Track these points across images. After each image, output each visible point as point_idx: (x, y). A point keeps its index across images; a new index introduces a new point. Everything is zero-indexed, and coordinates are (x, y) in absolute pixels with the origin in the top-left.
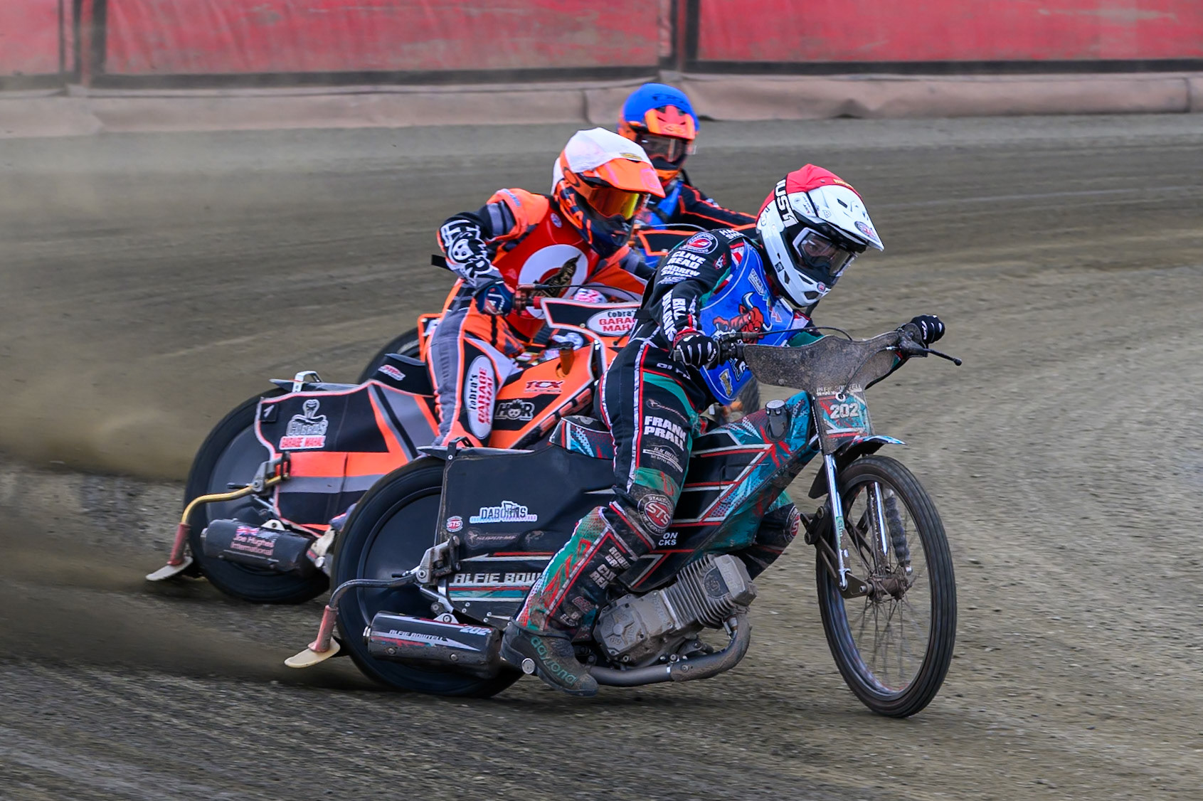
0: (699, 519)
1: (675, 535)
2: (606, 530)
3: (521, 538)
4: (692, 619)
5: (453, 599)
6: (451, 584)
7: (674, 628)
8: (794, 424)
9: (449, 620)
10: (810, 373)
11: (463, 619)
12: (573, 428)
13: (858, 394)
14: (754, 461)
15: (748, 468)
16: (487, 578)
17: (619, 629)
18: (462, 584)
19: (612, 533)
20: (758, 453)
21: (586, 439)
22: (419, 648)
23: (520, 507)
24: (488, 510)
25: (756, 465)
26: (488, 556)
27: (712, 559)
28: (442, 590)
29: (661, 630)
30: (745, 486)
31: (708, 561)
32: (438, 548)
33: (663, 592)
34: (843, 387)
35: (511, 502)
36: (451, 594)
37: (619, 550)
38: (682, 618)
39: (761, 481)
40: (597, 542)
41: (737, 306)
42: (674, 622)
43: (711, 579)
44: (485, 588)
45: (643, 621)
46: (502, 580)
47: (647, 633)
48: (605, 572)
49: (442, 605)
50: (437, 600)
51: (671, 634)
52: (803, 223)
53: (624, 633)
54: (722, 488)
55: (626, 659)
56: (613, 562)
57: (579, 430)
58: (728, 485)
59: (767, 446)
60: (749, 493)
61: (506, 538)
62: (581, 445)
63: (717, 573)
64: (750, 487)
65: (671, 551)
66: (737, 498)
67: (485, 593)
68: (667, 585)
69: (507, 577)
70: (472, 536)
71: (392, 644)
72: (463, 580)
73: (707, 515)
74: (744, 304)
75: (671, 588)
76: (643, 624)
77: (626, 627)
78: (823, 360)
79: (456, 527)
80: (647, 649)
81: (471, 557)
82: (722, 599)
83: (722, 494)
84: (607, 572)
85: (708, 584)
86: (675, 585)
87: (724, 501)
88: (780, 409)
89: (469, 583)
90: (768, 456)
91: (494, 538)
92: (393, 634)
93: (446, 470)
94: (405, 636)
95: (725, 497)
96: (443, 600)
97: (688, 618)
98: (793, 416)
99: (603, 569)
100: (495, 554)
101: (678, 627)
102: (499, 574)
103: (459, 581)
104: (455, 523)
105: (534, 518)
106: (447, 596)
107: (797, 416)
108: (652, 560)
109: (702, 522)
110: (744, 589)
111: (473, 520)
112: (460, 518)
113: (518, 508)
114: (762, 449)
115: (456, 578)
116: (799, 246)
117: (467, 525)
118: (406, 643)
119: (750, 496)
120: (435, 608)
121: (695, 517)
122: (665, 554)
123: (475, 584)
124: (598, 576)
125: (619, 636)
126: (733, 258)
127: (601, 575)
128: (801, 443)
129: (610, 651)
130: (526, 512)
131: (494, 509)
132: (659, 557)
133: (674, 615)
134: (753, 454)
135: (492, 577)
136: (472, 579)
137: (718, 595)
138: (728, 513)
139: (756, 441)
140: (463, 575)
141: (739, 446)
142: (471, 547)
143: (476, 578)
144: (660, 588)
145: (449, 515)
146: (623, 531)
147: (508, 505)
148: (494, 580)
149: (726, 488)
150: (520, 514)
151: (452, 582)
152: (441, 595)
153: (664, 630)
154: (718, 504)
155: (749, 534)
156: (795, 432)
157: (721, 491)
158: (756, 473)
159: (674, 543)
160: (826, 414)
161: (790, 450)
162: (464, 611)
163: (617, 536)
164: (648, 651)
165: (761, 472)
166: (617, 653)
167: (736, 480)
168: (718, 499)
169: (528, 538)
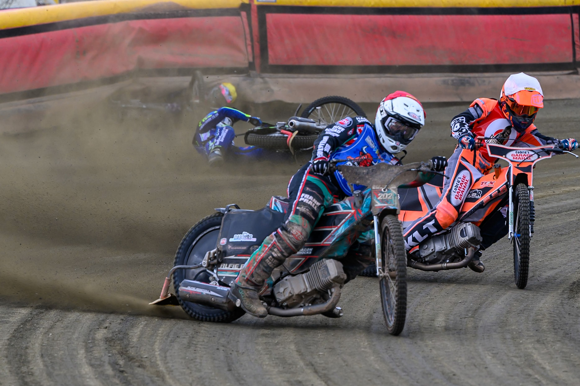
0: (322, 243)
1: (311, 250)
2: (274, 240)
3: (249, 248)
4: (314, 288)
5: (219, 275)
6: (219, 268)
7: (306, 291)
8: (365, 202)
9: (215, 284)
10: (370, 179)
11: (221, 284)
12: (275, 201)
13: (394, 189)
14: (347, 217)
15: (344, 220)
16: (234, 266)
17: (281, 290)
18: (223, 268)
19: (276, 242)
20: (348, 214)
21: (280, 206)
22: (199, 295)
23: (250, 235)
24: (237, 235)
25: (347, 219)
26: (235, 256)
27: (325, 261)
28: (215, 271)
29: (301, 291)
30: (341, 229)
31: (323, 262)
32: (212, 252)
33: (304, 275)
34: (386, 186)
35: (246, 232)
36: (218, 273)
37: (278, 250)
38: (311, 287)
39: (349, 226)
40: (270, 246)
41: (358, 152)
42: (307, 289)
43: (324, 270)
44: (232, 271)
45: (293, 287)
46: (239, 267)
47: (294, 292)
48: (272, 259)
49: (214, 278)
50: (212, 275)
51: (305, 294)
52: (389, 115)
53: (284, 292)
54: (333, 229)
55: (285, 304)
56: (275, 255)
57: (277, 202)
58: (335, 228)
59: (353, 211)
60: (343, 231)
61: (243, 248)
62: (278, 208)
63: (326, 267)
64: (343, 229)
65: (308, 257)
66: (338, 234)
67: (232, 273)
68: (306, 272)
69: (241, 266)
70: (230, 247)
71: (188, 293)
72: (224, 267)
73: (325, 241)
74: (362, 151)
75: (307, 273)
76: (292, 288)
77: (285, 289)
78: (378, 173)
79: (223, 243)
80: (294, 300)
81: (228, 256)
82: (327, 278)
83: (332, 232)
84: (273, 260)
85: (322, 272)
86: (309, 272)
87: (332, 235)
88: (358, 194)
89: (226, 268)
90: (353, 215)
91: (238, 248)
92: (189, 288)
93: (224, 218)
94: (193, 289)
95: (333, 233)
96: (215, 276)
97: (313, 287)
98: (365, 198)
99: (271, 258)
100: (238, 255)
101: (309, 291)
102: (238, 264)
103: (222, 267)
104: (223, 241)
105: (255, 240)
106: (217, 274)
107: (367, 198)
108: (300, 260)
109: (323, 244)
110: (337, 275)
111: (231, 240)
112: (226, 239)
113: (249, 235)
114: (350, 212)
115: (221, 266)
116: (388, 125)
117: (228, 242)
118: (194, 292)
119: (343, 233)
120: (211, 278)
121: (320, 241)
122: (306, 258)
123: (229, 268)
124: (269, 261)
125: (281, 293)
126: (358, 131)
127: (270, 261)
128: (367, 210)
129: (278, 300)
130: (252, 237)
131: (239, 235)
132: (303, 259)
133: (307, 285)
134: (347, 214)
135: (236, 266)
136: (228, 266)
137: (325, 277)
138: (333, 240)
139: (348, 208)
140: (224, 264)
141: (342, 210)
142: (228, 252)
143: (230, 266)
144: (303, 273)
145: (222, 237)
146: (280, 241)
147: (245, 234)
148: (237, 267)
149: (334, 229)
150: (249, 238)
151: (220, 267)
152: (214, 273)
153: (302, 291)
154: (331, 236)
155: (344, 251)
156: (365, 205)
157: (332, 230)
158: (347, 223)
159: (310, 253)
160: (375, 197)
161: (362, 213)
162: (222, 280)
163: (278, 244)
164: (295, 301)
165: (349, 222)
166: (280, 301)
167: (339, 226)
168: (330, 234)
169: (251, 248)
